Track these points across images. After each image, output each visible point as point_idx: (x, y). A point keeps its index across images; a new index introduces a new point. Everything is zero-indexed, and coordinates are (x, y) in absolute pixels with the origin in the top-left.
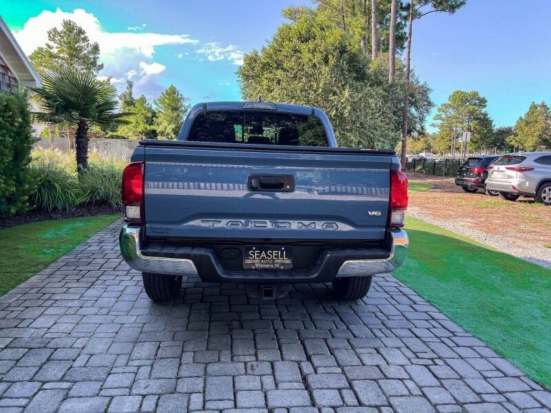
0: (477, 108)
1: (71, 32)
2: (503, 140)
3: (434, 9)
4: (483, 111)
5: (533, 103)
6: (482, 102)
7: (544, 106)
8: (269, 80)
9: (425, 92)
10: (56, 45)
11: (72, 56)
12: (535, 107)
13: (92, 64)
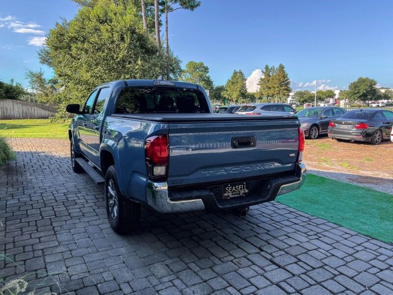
0: (203, 73)
2: (220, 94)
3: (181, 7)
4: (207, 75)
5: (235, 70)
6: (206, 69)
7: (241, 73)
9: (177, 62)
12: (236, 73)
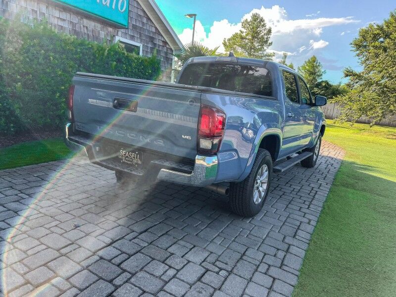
1: (255, 21)
8: (376, 47)
10: (246, 30)
11: (253, 37)
13: (264, 42)
